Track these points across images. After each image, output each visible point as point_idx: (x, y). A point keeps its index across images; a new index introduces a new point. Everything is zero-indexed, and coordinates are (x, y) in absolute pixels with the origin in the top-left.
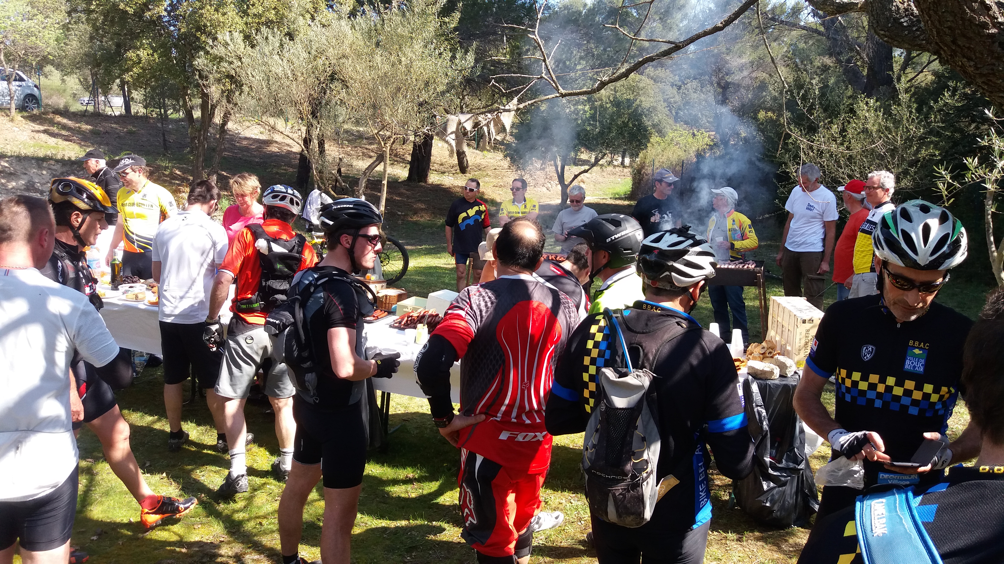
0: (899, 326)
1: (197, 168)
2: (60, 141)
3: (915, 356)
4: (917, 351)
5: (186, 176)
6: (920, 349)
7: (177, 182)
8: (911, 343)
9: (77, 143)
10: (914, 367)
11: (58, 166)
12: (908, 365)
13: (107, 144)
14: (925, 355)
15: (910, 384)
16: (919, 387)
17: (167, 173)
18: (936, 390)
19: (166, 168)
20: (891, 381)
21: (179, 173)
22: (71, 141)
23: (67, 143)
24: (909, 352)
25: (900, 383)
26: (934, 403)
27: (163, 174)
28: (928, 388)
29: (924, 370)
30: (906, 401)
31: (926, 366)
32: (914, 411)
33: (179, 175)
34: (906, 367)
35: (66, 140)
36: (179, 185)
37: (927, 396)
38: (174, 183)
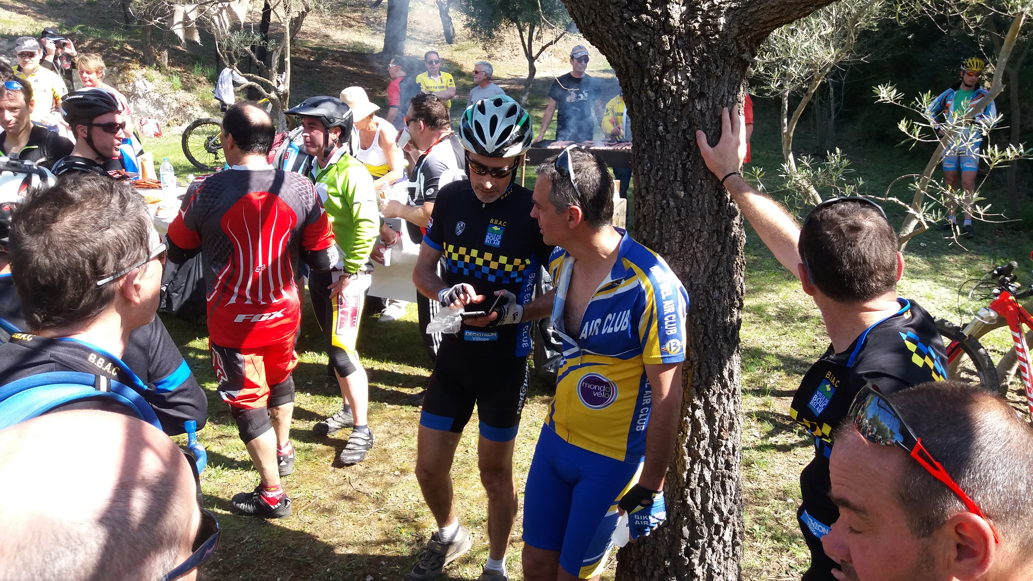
0: (484, 206)
1: (146, 42)
2: (14, 14)
3: (494, 232)
4: (496, 228)
5: (138, 51)
6: (499, 226)
7: (127, 58)
8: (492, 220)
9: (33, 16)
10: (493, 241)
11: (4, 42)
12: (488, 240)
13: (65, 17)
14: (502, 231)
15: (488, 256)
16: (495, 259)
17: (117, 48)
18: (510, 262)
19: (116, 43)
20: (474, 253)
21: (129, 48)
22: (26, 14)
23: (22, 16)
24: (489, 229)
25: (481, 255)
26: (509, 273)
27: (113, 49)
28: (503, 259)
29: (501, 243)
30: (485, 270)
31: (502, 241)
32: (492, 278)
33: (130, 51)
34: (486, 241)
35: (21, 13)
36: (129, 61)
37: (502, 266)
38: (123, 59)
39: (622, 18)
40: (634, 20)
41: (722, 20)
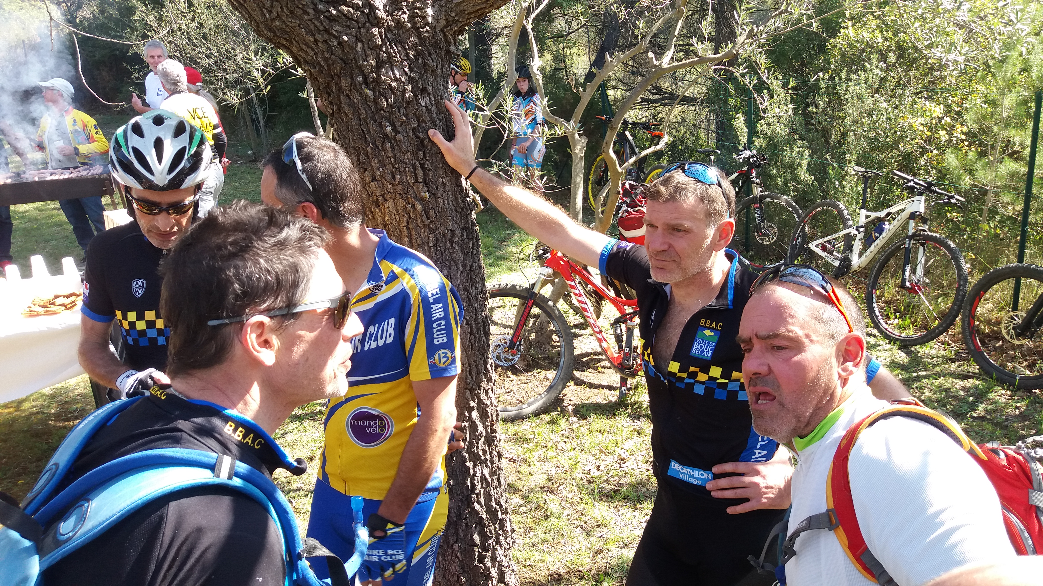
39: (316, 10)
40: (334, 12)
41: (430, 11)
